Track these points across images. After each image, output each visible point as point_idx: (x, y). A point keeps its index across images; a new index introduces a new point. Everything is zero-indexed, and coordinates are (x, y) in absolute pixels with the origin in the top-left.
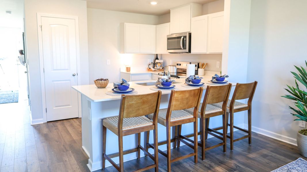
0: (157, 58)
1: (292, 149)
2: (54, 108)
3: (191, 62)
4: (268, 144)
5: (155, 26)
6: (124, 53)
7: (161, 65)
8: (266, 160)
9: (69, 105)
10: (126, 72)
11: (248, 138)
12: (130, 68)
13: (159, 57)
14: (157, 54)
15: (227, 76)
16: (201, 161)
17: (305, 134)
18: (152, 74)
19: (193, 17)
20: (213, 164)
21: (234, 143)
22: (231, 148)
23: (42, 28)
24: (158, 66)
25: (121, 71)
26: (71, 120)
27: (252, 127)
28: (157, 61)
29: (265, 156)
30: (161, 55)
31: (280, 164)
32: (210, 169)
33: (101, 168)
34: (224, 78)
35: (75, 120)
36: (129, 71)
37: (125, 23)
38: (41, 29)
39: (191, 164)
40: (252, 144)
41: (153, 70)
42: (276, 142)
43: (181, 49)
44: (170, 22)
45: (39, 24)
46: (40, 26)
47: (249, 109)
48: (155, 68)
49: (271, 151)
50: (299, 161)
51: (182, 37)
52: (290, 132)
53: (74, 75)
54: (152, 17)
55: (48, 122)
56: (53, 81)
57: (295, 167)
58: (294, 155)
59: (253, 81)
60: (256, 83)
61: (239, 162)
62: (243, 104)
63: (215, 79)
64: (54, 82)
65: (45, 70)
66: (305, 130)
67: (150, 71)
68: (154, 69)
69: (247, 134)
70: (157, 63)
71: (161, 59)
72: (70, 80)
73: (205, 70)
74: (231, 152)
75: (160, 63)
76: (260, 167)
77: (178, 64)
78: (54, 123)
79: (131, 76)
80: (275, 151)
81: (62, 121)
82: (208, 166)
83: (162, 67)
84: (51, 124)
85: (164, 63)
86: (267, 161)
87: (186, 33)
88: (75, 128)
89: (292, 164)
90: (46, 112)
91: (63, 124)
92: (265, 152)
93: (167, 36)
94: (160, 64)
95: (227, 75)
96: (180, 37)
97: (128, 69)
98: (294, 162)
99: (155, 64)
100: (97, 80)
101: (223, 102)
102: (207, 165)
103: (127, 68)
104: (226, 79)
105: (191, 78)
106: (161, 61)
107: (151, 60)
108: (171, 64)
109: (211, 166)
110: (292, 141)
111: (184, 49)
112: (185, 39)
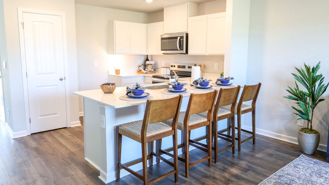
0: (147, 60)
1: (293, 147)
2: (39, 118)
3: (195, 64)
4: (270, 143)
5: (146, 24)
6: (114, 54)
7: (153, 67)
8: (272, 159)
9: (56, 114)
10: (115, 75)
11: (252, 139)
12: (119, 70)
13: (149, 58)
14: (147, 55)
15: (232, 79)
16: (214, 164)
17: (305, 132)
18: (144, 76)
19: (190, 16)
20: (226, 166)
21: (242, 144)
22: (239, 150)
23: (24, 25)
24: (149, 68)
25: (110, 74)
26: (59, 130)
27: (256, 129)
28: (147, 62)
29: (271, 155)
30: (152, 55)
31: (286, 162)
32: (225, 171)
33: (115, 179)
34: (229, 80)
35: (63, 130)
36: (119, 74)
37: (114, 21)
38: (23, 27)
39: (206, 168)
40: (256, 145)
41: (144, 72)
42: (276, 141)
43: (177, 50)
44: (163, 21)
45: (20, 21)
46: (21, 23)
47: (253, 110)
48: (146, 70)
49: (275, 150)
50: (302, 157)
51: (179, 38)
52: (289, 131)
54: (142, 14)
55: (32, 134)
56: (37, 87)
57: (300, 163)
58: (296, 153)
59: (257, 83)
60: (260, 84)
61: (250, 162)
62: (248, 106)
63: (220, 82)
64: (39, 88)
65: (28, 75)
66: (304, 129)
67: (142, 73)
68: (146, 72)
69: (251, 135)
70: (148, 65)
71: (152, 60)
72: (56, 85)
73: (202, 72)
74: (239, 154)
75: (151, 64)
76: (270, 166)
77: (172, 66)
78: (39, 134)
79: (122, 79)
80: (278, 149)
81: (48, 132)
82: (223, 168)
83: (153, 69)
84: (37, 136)
85: (156, 64)
86: (274, 160)
87: (183, 33)
88: (67, 139)
89: (297, 161)
90: (30, 123)
91: (51, 135)
92: (270, 151)
93: (161, 35)
94: (152, 66)
95: (231, 77)
96: (177, 38)
97: (118, 72)
98: (298, 159)
99: (145, 66)
100: (103, 85)
101: (232, 104)
102: (221, 168)
103: (116, 71)
104: (231, 81)
105: (199, 80)
106: (153, 63)
107: (141, 61)
108: (163, 66)
109: (225, 168)
110: (291, 140)
111: (181, 50)
112: (182, 39)
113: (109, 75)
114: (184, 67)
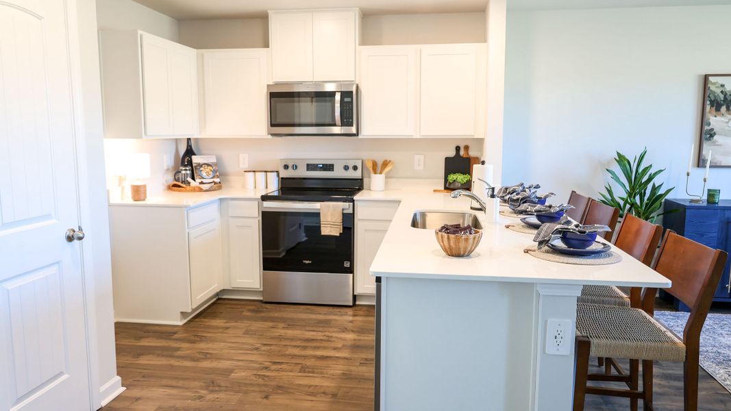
0: (191, 152)
5: (196, 51)
7: (215, 171)
9: (61, 374)
10: (129, 200)
13: (195, 148)
14: (189, 140)
19: (361, 44)
24: (204, 174)
25: (113, 201)
28: (195, 159)
36: (144, 200)
37: (139, 33)
43: (335, 125)
44: (267, 47)
51: (338, 97)
53: (70, 239)
56: (3, 281)
70: (200, 165)
72: (58, 263)
75: (208, 165)
77: (286, 167)
83: (218, 176)
85: (220, 164)
87: (350, 83)
93: (268, 86)
94: (209, 167)
96: (330, 94)
97: (139, 192)
103: (135, 189)
106: (212, 159)
111: (343, 124)
112: (349, 100)
113: (110, 205)
114: (329, 167)
